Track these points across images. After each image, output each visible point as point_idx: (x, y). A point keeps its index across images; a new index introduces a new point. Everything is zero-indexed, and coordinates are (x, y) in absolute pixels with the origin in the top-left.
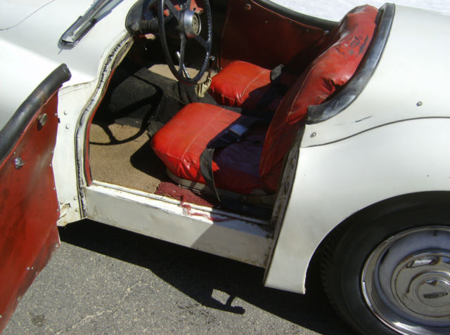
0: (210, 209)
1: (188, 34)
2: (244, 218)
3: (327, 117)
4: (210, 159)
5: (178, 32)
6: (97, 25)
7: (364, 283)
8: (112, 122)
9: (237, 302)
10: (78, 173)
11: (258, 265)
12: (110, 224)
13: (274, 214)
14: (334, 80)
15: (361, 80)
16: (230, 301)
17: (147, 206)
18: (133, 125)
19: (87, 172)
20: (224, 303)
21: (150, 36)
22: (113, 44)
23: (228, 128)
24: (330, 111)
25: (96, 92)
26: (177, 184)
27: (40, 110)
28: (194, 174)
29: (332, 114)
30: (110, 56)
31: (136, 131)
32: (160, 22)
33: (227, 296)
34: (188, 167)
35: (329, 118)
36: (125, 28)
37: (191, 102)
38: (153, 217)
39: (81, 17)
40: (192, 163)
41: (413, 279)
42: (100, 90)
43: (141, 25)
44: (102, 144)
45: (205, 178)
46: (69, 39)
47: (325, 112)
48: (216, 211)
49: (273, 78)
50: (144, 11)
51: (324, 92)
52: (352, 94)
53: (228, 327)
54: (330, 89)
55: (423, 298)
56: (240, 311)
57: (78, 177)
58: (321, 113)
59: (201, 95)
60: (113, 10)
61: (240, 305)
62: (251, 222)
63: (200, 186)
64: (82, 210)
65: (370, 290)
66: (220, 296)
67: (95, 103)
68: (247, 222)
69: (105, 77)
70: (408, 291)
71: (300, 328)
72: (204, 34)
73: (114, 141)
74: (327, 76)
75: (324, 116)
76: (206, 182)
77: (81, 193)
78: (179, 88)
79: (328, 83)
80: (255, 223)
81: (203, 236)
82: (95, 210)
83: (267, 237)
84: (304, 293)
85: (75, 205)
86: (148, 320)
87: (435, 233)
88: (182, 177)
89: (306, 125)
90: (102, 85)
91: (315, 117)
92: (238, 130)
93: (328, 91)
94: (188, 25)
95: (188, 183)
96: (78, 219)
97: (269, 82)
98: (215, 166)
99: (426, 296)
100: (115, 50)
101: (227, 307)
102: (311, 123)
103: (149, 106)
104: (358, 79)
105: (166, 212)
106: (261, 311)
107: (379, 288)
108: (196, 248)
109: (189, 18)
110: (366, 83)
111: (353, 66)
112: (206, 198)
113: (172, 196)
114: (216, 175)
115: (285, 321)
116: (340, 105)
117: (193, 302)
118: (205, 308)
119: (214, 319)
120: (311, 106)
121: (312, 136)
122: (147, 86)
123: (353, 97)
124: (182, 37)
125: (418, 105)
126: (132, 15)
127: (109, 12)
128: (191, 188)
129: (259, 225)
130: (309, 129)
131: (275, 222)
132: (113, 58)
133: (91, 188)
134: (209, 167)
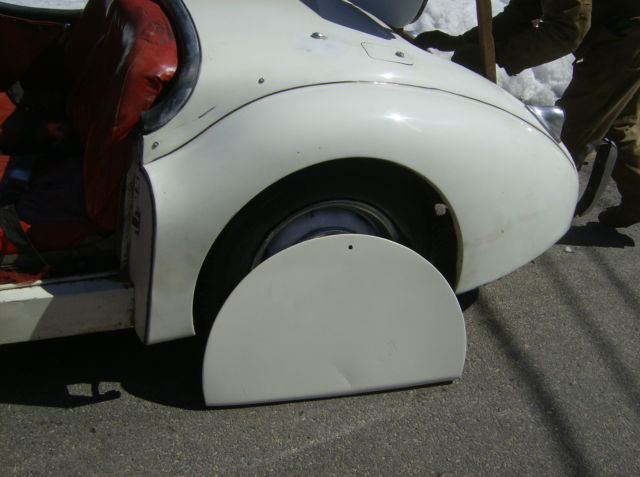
3: (165, 120)
9: (105, 387)
11: (122, 327)
13: (123, 258)
14: (159, 76)
15: (192, 70)
16: (95, 389)
20: (90, 395)
24: (167, 113)
29: (170, 115)
33: (89, 387)
35: (169, 121)
45: (17, 244)
47: (162, 115)
48: (47, 282)
49: (18, 101)
51: (150, 93)
52: (187, 88)
53: (113, 418)
54: (155, 87)
56: (113, 395)
58: (157, 118)
61: (111, 389)
62: (97, 279)
63: (10, 259)
68: (92, 280)
74: (150, 74)
75: (162, 120)
76: (19, 250)
79: (154, 81)
80: (102, 278)
83: (126, 287)
84: (194, 333)
86: (11, 457)
87: (312, 214)
89: (145, 137)
91: (154, 124)
92: (21, 175)
93: (155, 91)
97: (13, 107)
98: (25, 226)
101: (97, 398)
102: (148, 132)
104: (188, 68)
116: (178, 102)
118: (71, 410)
120: (143, 113)
121: (154, 146)
123: (190, 90)
125: (261, 81)
129: (107, 278)
131: (127, 268)
134: (19, 231)
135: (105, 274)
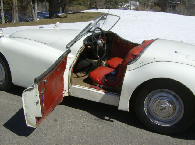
0: (104, 91)
1: (99, 45)
2: (113, 93)
4: (105, 78)
5: (97, 45)
6: (76, 43)
7: (145, 108)
8: (78, 72)
9: (112, 119)
10: (69, 81)
12: (77, 97)
14: (135, 54)
17: (87, 90)
18: (84, 73)
19: (71, 82)
21: (89, 47)
22: (80, 47)
23: (110, 72)
24: (133, 61)
25: (75, 59)
26: (95, 86)
27: (64, 59)
28: (100, 82)
30: (79, 50)
31: (84, 75)
32: (92, 43)
33: (109, 118)
34: (99, 80)
36: (83, 43)
37: (100, 66)
38: (89, 93)
39: (72, 41)
40: (100, 79)
41: (157, 105)
42: (76, 59)
43: (87, 43)
44: (75, 77)
45: (103, 83)
46: (68, 46)
48: (106, 92)
50: (88, 40)
51: (132, 58)
53: (108, 124)
54: (134, 57)
55: (160, 111)
56: (112, 121)
57: (69, 82)
58: (131, 62)
59: (104, 65)
60: (80, 39)
63: (102, 86)
64: (69, 93)
65: (147, 110)
66: (107, 118)
67: (75, 62)
69: (78, 55)
70: (156, 109)
71: (129, 126)
72: (104, 46)
73: (78, 77)
74: (133, 53)
75: (132, 63)
76: (104, 84)
77: (69, 88)
78: (97, 63)
79: (133, 55)
81: (102, 98)
82: (73, 93)
84: (129, 111)
85: (67, 91)
86: (86, 122)
88: (97, 83)
90: (77, 57)
91: (130, 63)
92: (113, 73)
94: (100, 43)
95: (98, 85)
96: (68, 95)
98: (106, 80)
99: (161, 110)
100: (80, 49)
101: (109, 120)
103: (89, 68)
105: (92, 92)
106: (118, 122)
107: (149, 111)
108: (100, 102)
109: (100, 42)
110: (142, 54)
111: (139, 51)
112: (103, 88)
113: (94, 88)
114: (106, 82)
115: (125, 124)
116: (136, 60)
117: (99, 119)
119: (104, 122)
120: (129, 61)
121: (129, 68)
122: (88, 62)
123: (139, 58)
124: (98, 46)
125: (155, 59)
126: (85, 40)
127: (79, 39)
128: (99, 87)
129: (117, 95)
130: (128, 66)
132: (80, 51)
133: (72, 86)
134: (104, 80)
135: (117, 94)
